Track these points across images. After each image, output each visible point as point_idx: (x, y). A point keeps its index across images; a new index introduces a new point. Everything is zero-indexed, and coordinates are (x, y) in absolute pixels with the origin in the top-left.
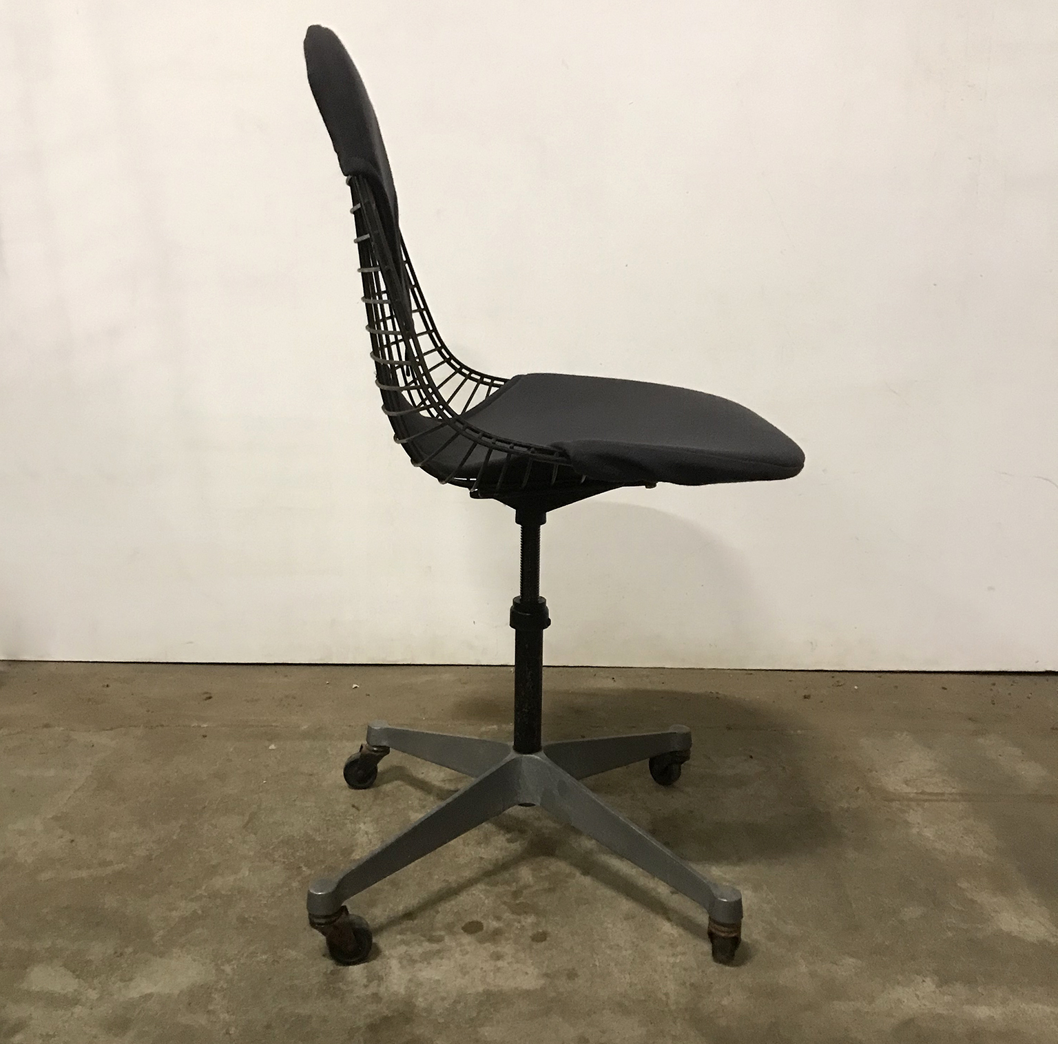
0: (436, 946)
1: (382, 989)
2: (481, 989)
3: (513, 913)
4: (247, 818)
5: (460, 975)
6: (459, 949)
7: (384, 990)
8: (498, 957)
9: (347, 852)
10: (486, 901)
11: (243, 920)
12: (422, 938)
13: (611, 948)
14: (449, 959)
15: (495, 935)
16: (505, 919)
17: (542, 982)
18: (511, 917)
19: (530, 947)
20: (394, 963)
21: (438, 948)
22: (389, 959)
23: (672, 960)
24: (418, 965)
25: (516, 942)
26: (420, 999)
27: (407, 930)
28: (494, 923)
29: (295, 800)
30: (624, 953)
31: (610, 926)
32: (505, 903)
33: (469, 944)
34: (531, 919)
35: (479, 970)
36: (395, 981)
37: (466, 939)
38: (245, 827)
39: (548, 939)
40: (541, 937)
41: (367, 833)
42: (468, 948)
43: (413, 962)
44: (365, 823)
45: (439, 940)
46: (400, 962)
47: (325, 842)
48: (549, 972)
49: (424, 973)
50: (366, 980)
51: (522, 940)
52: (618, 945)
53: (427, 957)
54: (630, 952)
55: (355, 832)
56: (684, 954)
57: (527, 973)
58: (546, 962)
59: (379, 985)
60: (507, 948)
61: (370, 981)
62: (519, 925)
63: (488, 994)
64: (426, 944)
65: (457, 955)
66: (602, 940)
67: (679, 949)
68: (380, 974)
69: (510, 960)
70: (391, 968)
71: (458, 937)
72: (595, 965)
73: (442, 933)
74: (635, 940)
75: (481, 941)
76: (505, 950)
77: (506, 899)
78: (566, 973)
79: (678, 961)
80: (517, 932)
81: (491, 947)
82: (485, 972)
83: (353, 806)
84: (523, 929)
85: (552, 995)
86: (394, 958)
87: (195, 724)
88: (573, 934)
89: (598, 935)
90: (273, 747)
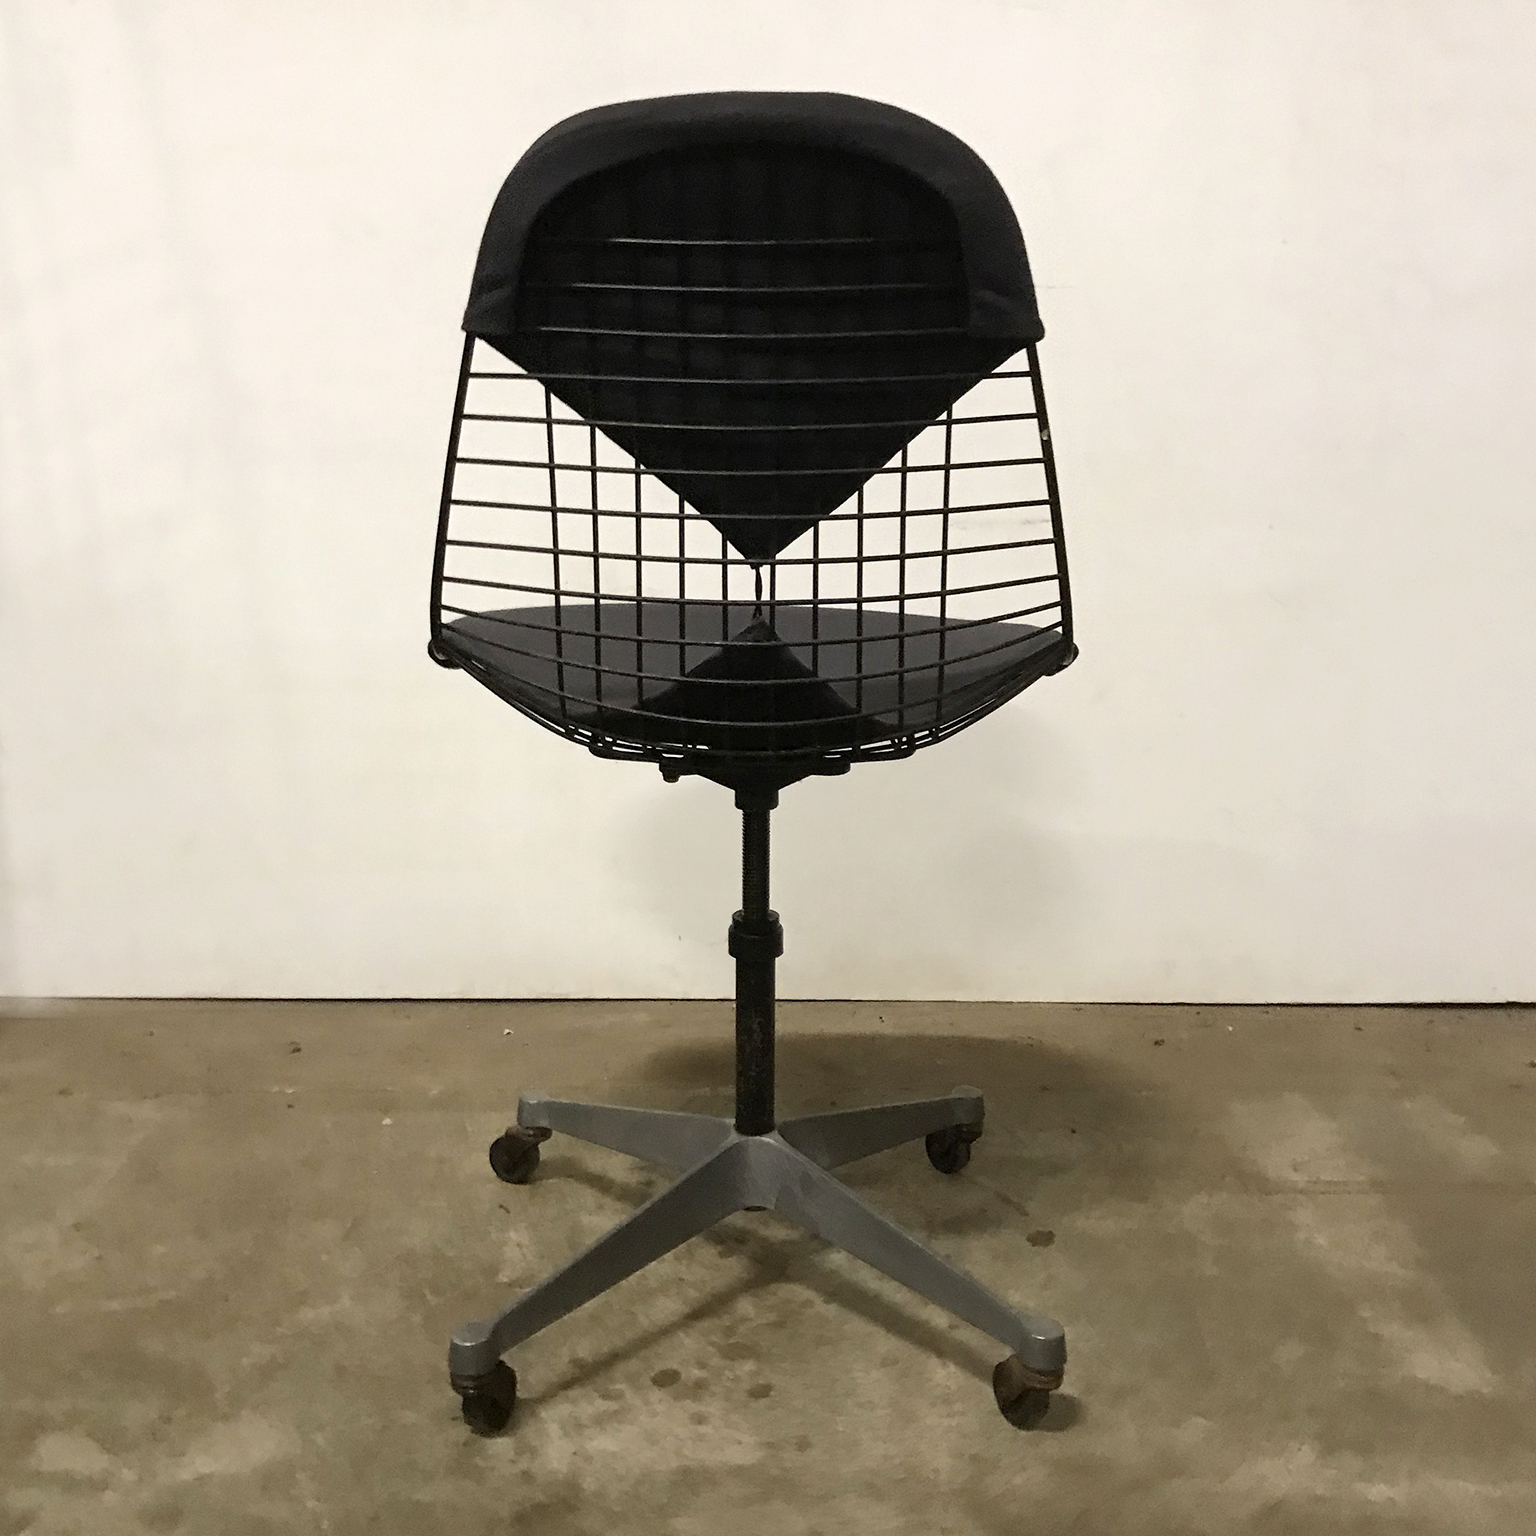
0: (612, 1405)
1: (536, 1465)
2: (674, 1464)
3: (725, 1357)
4: (349, 1224)
5: (646, 1445)
6: (645, 1408)
7: (539, 1466)
8: (700, 1419)
9: (491, 1271)
10: (687, 1340)
11: (341, 1371)
12: (595, 1393)
13: (861, 1406)
14: (632, 1422)
15: (698, 1389)
16: (712, 1366)
17: (760, 1454)
18: (722, 1363)
19: (746, 1405)
20: (553, 1429)
21: (616, 1407)
22: (545, 1423)
23: (946, 1422)
24: (587, 1432)
25: (726, 1398)
26: (588, 1479)
28: (697, 1371)
29: (418, 1198)
30: (879, 1412)
31: (860, 1374)
32: (713, 1344)
33: (660, 1401)
34: (749, 1366)
35: (673, 1438)
36: (554, 1454)
37: (656, 1395)
38: (346, 1236)
39: (772, 1393)
40: (761, 1392)
41: (521, 1247)
42: (659, 1407)
43: (579, 1426)
44: (517, 1231)
45: (618, 1396)
46: (562, 1428)
47: (460, 1258)
48: (771, 1440)
49: (595, 1443)
50: (514, 1455)
51: (735, 1395)
52: (871, 1402)
53: (600, 1421)
54: (887, 1411)
55: (502, 1243)
56: (963, 1414)
57: (740, 1443)
58: (768, 1426)
59: (531, 1460)
60: (712, 1407)
61: (519, 1455)
62: (732, 1373)
63: (685, 1471)
64: (600, 1402)
65: (642, 1418)
66: (848, 1395)
67: (958, 1407)
68: (534, 1444)
69: (717, 1424)
70: (548, 1435)
71: (645, 1391)
72: (836, 1431)
73: (623, 1386)
74: (895, 1394)
75: (677, 1397)
76: (711, 1410)
77: (714, 1338)
78: (795, 1441)
79: (954, 1423)
80: (728, 1384)
81: (691, 1406)
82: (681, 1440)
83: (501, 1206)
84: (736, 1379)
85: (775, 1472)
86: (554, 1421)
87: (276, 1089)
88: (808, 1386)
89: (843, 1388)
90: (387, 1121)
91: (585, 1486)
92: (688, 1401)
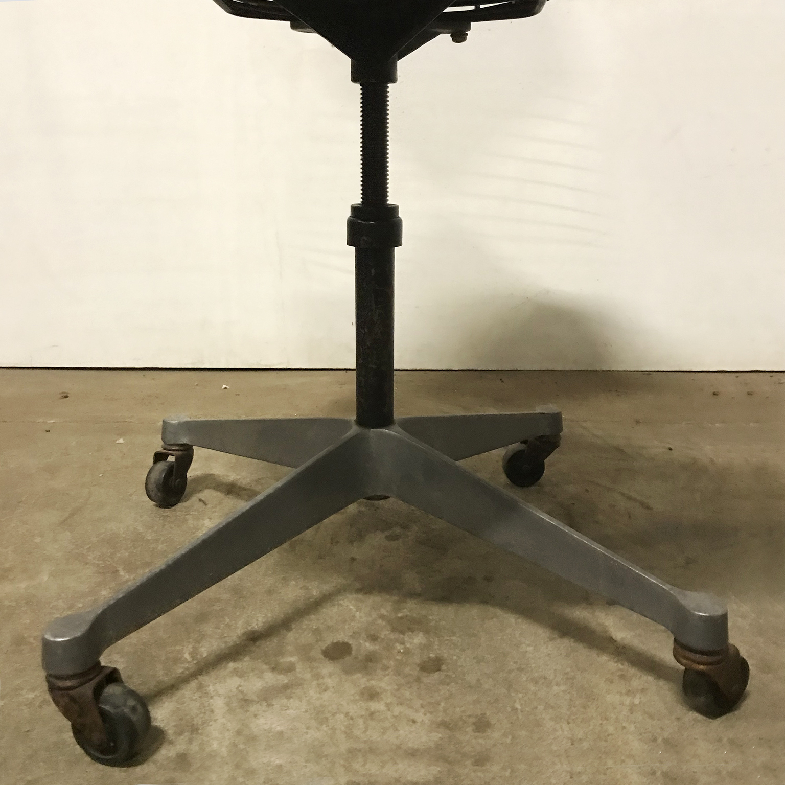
0: (283, 679)
1: (195, 747)
2: (344, 747)
3: (394, 630)
4: (67, 513)
5: (313, 723)
6: (315, 682)
7: (197, 748)
8: (372, 695)
10: (358, 614)
12: (265, 667)
13: (536, 682)
14: (300, 699)
15: (368, 663)
16: (383, 639)
17: (436, 736)
18: (392, 636)
19: (418, 680)
20: (218, 704)
21: (286, 681)
22: (212, 697)
23: (627, 700)
24: (253, 709)
25: (398, 673)
28: (367, 644)
29: (131, 495)
30: (555, 688)
31: (530, 649)
32: (382, 617)
33: (331, 675)
34: (417, 639)
35: (342, 716)
36: (215, 734)
37: (327, 668)
38: (62, 523)
39: (444, 667)
40: (433, 665)
42: (329, 682)
43: (246, 702)
44: (210, 519)
45: (290, 669)
46: (228, 704)
47: (156, 541)
48: (447, 719)
49: (261, 721)
51: (407, 670)
52: (545, 678)
53: (267, 696)
54: (563, 688)
56: (644, 691)
57: (414, 722)
58: (442, 704)
59: (190, 741)
60: (384, 682)
61: (178, 734)
62: (402, 646)
64: (268, 675)
65: (311, 692)
66: (520, 670)
68: (195, 722)
69: (389, 701)
70: (212, 711)
71: (315, 664)
72: (514, 710)
73: (293, 659)
74: (568, 670)
75: (348, 671)
76: (383, 685)
77: (383, 611)
78: (472, 720)
79: (637, 701)
80: (399, 657)
81: (362, 680)
82: (352, 718)
83: (200, 501)
84: (407, 652)
86: (219, 695)
87: (41, 420)
88: (479, 660)
89: (515, 663)
90: (121, 441)
92: (359, 675)
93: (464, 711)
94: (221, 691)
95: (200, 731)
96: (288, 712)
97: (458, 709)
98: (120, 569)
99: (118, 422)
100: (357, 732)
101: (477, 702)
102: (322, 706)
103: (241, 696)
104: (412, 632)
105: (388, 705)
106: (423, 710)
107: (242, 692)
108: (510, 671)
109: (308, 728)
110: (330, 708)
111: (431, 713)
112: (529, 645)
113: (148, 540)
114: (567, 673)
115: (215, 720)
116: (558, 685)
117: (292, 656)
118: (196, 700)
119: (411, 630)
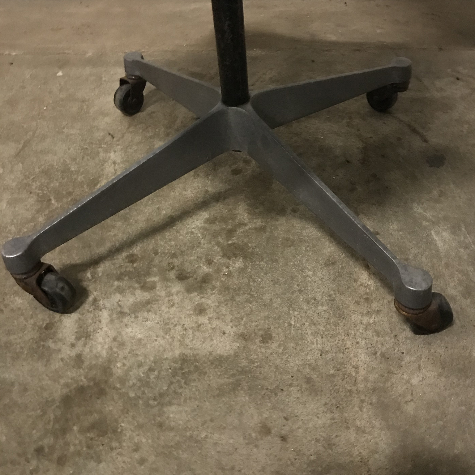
0: (147, 296)
2: (177, 353)
3: (225, 255)
4: (20, 146)
5: (161, 333)
6: (167, 299)
7: (88, 350)
8: (201, 310)
9: (94, 182)
10: (202, 241)
12: (137, 285)
13: (308, 302)
15: (203, 283)
16: (216, 263)
17: (236, 345)
18: (222, 261)
20: (105, 315)
21: (149, 298)
22: (101, 310)
23: (366, 320)
24: (125, 320)
25: (221, 292)
26: (119, 365)
27: (125, 276)
28: (205, 267)
29: (64, 128)
30: (320, 308)
31: (311, 273)
32: (218, 244)
33: (178, 293)
34: (238, 264)
35: (180, 327)
36: (100, 340)
37: (177, 287)
38: (17, 155)
41: (114, 163)
42: (176, 299)
43: (122, 314)
44: (115, 152)
45: (151, 288)
46: (110, 316)
47: (77, 172)
48: (245, 332)
49: (129, 330)
50: (74, 337)
52: (315, 299)
53: (136, 309)
54: (325, 308)
55: (105, 161)
56: (378, 312)
57: (224, 333)
58: (244, 319)
59: (85, 345)
61: (78, 339)
62: (227, 270)
63: (184, 360)
64: (138, 292)
65: (163, 308)
66: (300, 291)
67: (375, 306)
69: (211, 316)
70: (100, 322)
71: (169, 284)
72: (290, 325)
73: (156, 279)
74: (332, 292)
75: (189, 290)
76: (209, 302)
77: (220, 239)
78: (261, 333)
80: (223, 279)
81: (196, 297)
82: (186, 329)
83: (109, 134)
84: (229, 274)
85: (244, 363)
86: (106, 308)
87: (7, 52)
88: (275, 282)
89: (298, 285)
90: (60, 74)
91: (114, 370)
92: (196, 294)
93: (256, 326)
94: (108, 305)
95: (91, 337)
96: (147, 323)
97: (254, 324)
98: (52, 198)
99: (59, 54)
100: (187, 341)
101: (267, 317)
102: (169, 319)
103: (119, 309)
104: (236, 257)
105: (210, 319)
106: (231, 324)
107: (120, 306)
108: (293, 293)
109: (157, 336)
110: (173, 321)
111: (236, 326)
112: (310, 270)
113: (72, 171)
114: (330, 296)
115: (101, 329)
116: (322, 305)
117: (155, 276)
118: (91, 312)
119: (235, 255)
